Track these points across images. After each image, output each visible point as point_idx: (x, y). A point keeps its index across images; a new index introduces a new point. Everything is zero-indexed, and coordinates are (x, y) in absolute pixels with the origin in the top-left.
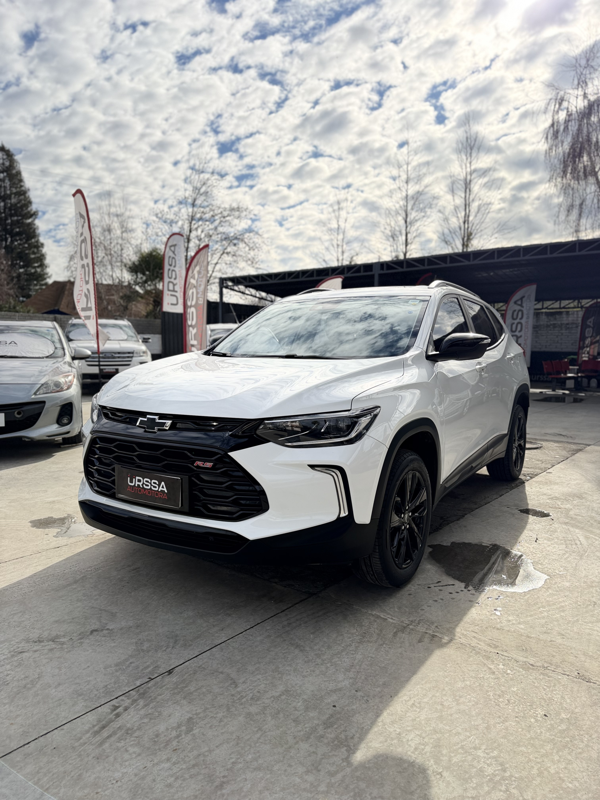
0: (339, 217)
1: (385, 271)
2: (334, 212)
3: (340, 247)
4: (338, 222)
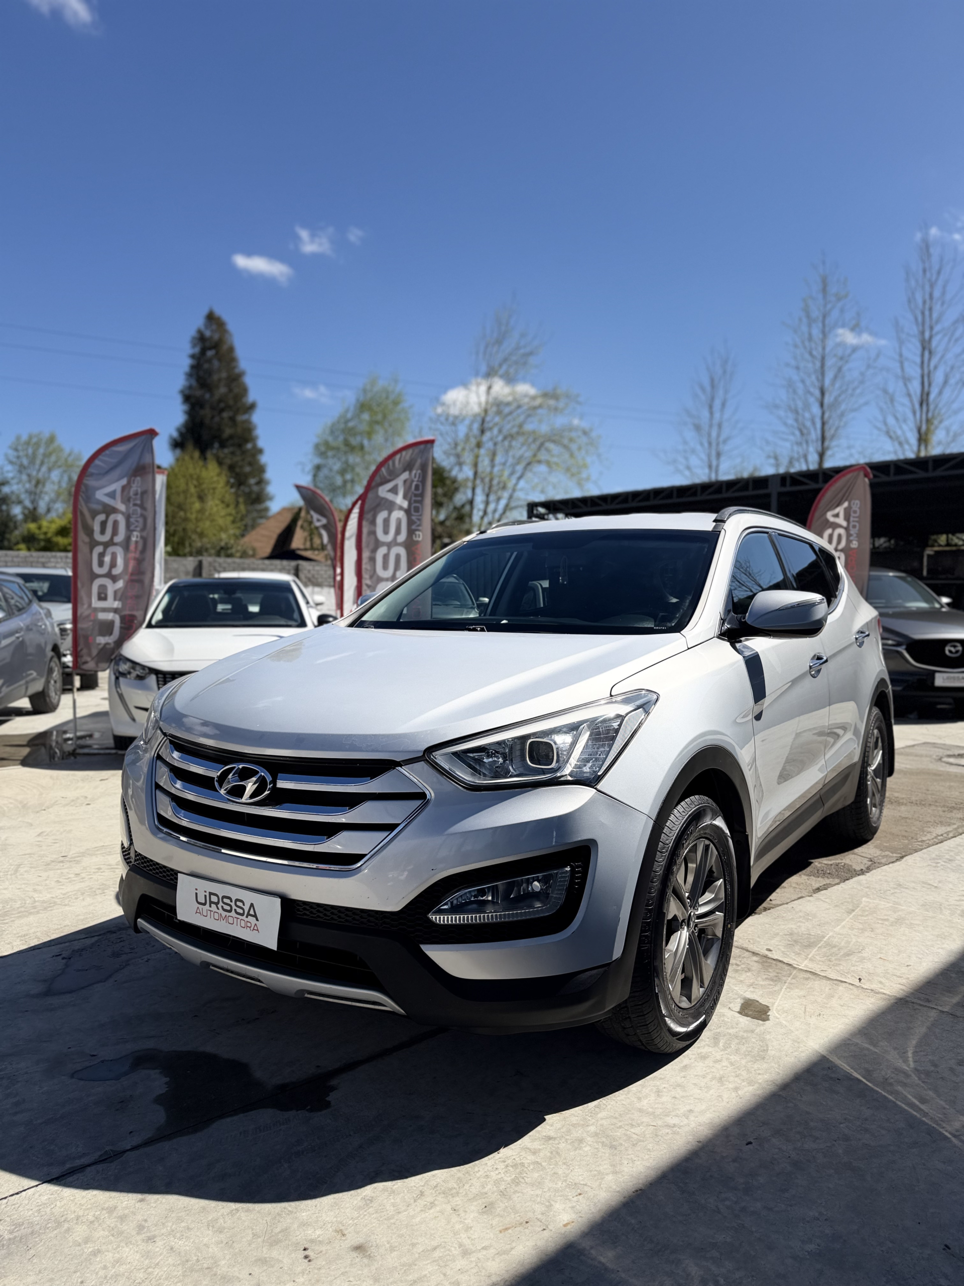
0: (713, 399)
1: (788, 489)
2: (703, 389)
3: (714, 444)
4: (711, 407)
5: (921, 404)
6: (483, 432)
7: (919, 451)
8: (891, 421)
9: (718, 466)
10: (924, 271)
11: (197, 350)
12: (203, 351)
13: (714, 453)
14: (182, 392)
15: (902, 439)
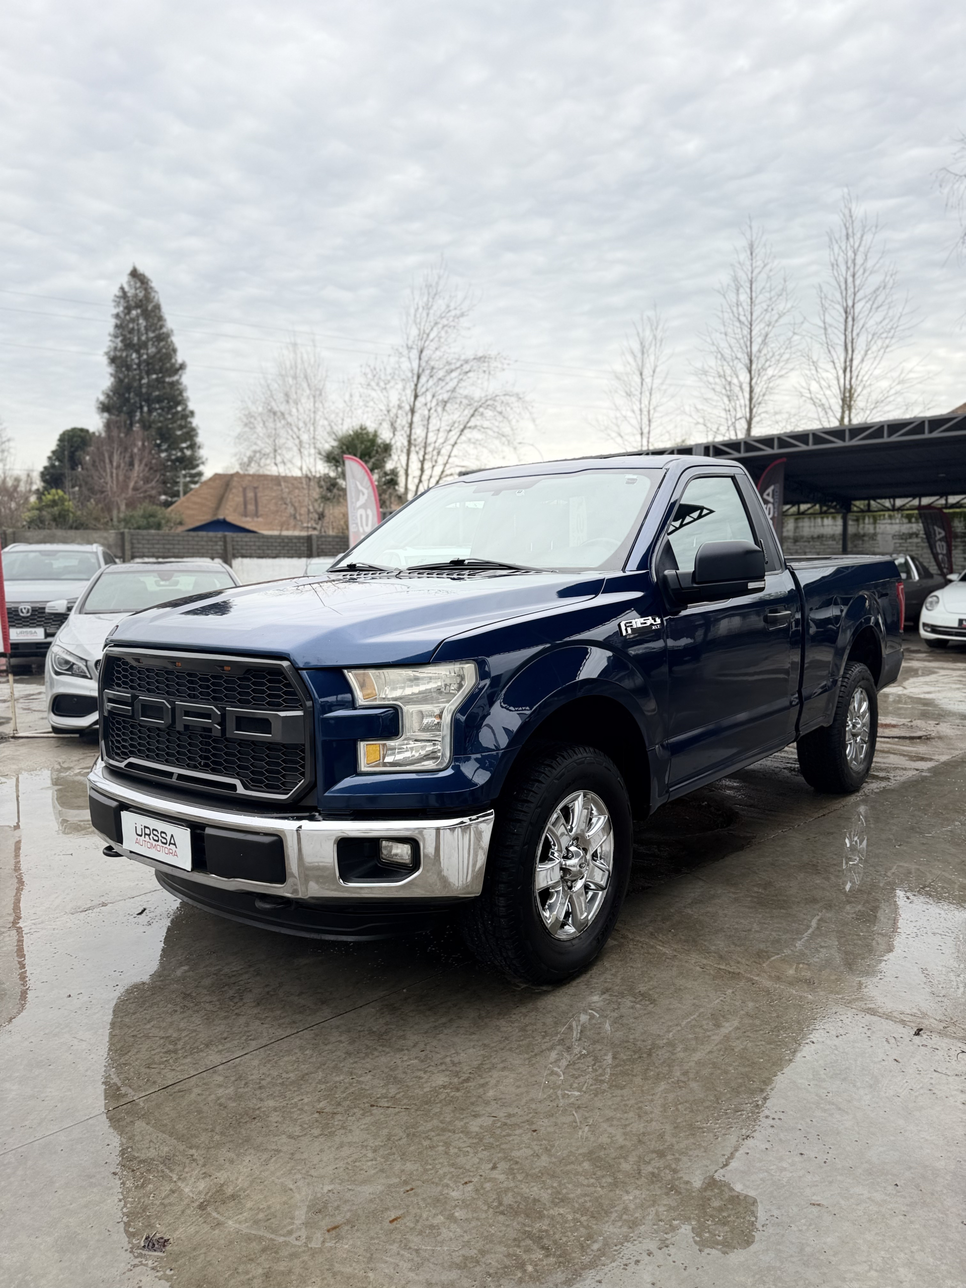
0: (643, 365)
2: (635, 357)
3: (645, 413)
4: (641, 374)
5: (845, 371)
6: (416, 396)
7: (842, 418)
8: (814, 386)
9: (649, 433)
10: (847, 235)
11: (121, 309)
12: (128, 309)
13: (645, 420)
14: (107, 353)
15: (827, 405)
